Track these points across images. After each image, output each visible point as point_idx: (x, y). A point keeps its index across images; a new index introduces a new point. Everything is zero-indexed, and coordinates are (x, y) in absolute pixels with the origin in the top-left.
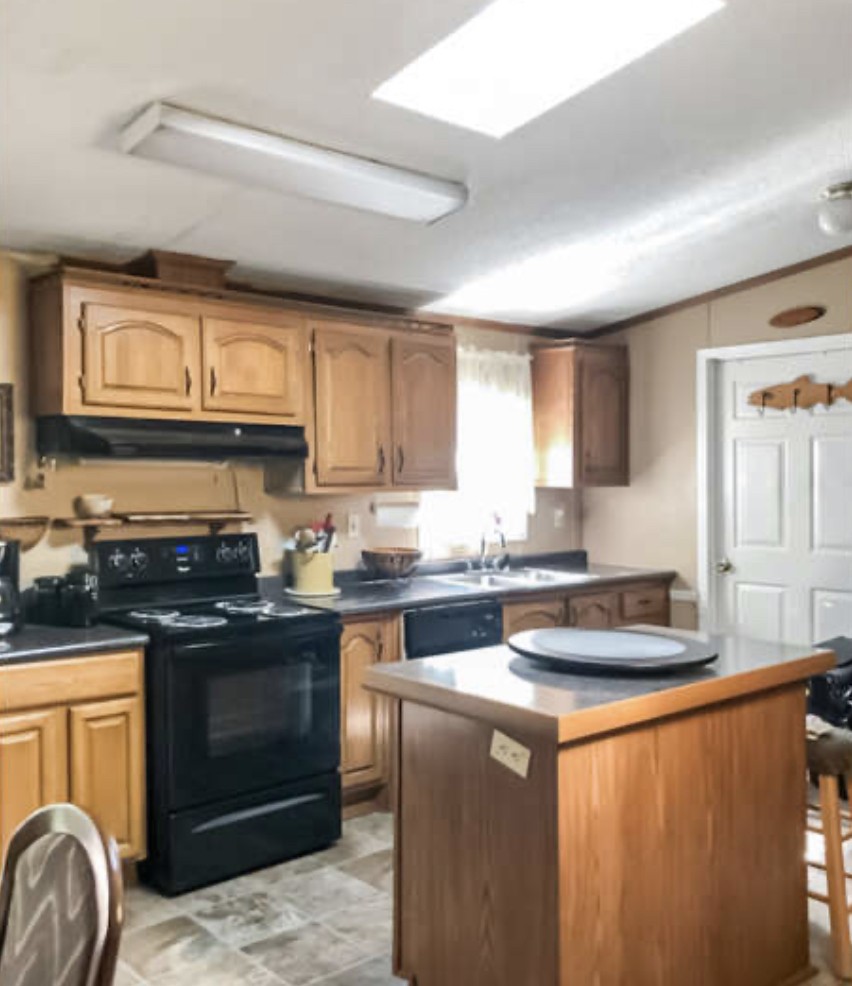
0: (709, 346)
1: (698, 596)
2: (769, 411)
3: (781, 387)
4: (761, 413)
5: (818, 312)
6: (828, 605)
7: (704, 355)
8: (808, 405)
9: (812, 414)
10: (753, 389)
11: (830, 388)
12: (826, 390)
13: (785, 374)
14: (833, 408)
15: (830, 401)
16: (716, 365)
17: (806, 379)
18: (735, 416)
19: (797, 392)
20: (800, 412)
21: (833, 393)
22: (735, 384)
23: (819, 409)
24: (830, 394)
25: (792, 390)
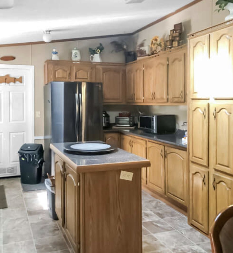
3: (1, 77)
5: (13, 58)
6: (14, 136)
8: (9, 83)
9: (9, 85)
11: (15, 79)
12: (14, 79)
13: (2, 74)
14: (16, 84)
15: (15, 82)
17: (8, 76)
19: (6, 79)
20: (7, 85)
21: (16, 80)
23: (12, 84)
24: (15, 80)
25: (5, 78)
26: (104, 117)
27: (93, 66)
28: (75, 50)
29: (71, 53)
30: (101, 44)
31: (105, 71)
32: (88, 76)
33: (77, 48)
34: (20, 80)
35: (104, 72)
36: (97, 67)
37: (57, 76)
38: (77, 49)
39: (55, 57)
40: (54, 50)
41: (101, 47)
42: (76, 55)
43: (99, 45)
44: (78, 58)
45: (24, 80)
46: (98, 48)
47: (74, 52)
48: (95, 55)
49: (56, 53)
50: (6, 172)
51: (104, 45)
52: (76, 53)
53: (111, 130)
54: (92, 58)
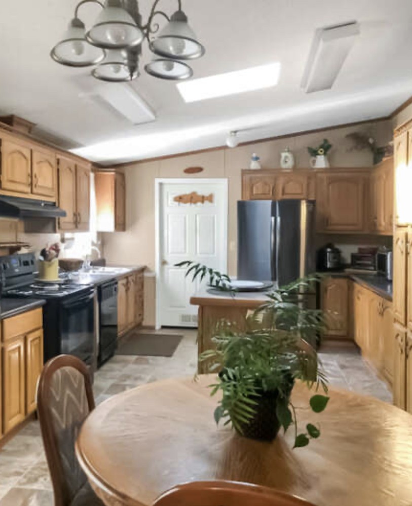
0: (159, 177)
1: (156, 275)
2: (182, 204)
3: (185, 195)
4: (179, 205)
5: (200, 170)
7: (157, 181)
8: (195, 202)
9: (197, 206)
10: (175, 196)
12: (202, 197)
13: (187, 191)
14: (205, 205)
15: (203, 202)
16: (161, 184)
17: (194, 193)
18: (168, 206)
19: (191, 198)
20: (193, 205)
22: (168, 193)
23: (199, 204)
24: (203, 199)
25: (189, 197)
26: (329, 252)
27: (312, 175)
28: (285, 152)
29: (280, 157)
30: (326, 141)
31: (332, 181)
32: (302, 190)
33: (288, 148)
34: (210, 198)
35: (329, 184)
36: (319, 175)
37: (254, 192)
38: (289, 151)
39: (254, 165)
40: (254, 155)
41: (326, 145)
42: (287, 160)
43: (322, 142)
44: (290, 164)
45: (216, 199)
46: (322, 147)
47: (284, 155)
48: (319, 157)
49: (257, 159)
50: (192, 320)
51: (331, 142)
52: (286, 157)
53: (342, 274)
54: (314, 162)
